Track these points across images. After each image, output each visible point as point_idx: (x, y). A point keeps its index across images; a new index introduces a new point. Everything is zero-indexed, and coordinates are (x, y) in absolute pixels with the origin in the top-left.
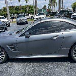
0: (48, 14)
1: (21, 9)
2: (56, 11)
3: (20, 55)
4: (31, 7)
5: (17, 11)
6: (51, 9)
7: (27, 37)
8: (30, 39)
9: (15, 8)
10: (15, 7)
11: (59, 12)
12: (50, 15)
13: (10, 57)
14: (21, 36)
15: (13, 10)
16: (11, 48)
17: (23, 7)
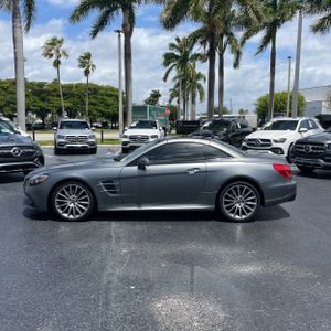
0: (169, 127)
1: (59, 96)
2: (197, 118)
3: (123, 202)
4: (103, 92)
5: (43, 100)
6: (182, 107)
7: (142, 167)
8: (147, 173)
9: (36, 88)
11: (206, 125)
12: (174, 132)
13: (101, 208)
14: (129, 165)
16: (107, 187)
17: (69, 87)
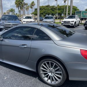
1: (57, 9)
10: (51, 6)
15: (48, 10)
